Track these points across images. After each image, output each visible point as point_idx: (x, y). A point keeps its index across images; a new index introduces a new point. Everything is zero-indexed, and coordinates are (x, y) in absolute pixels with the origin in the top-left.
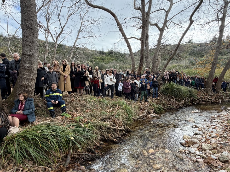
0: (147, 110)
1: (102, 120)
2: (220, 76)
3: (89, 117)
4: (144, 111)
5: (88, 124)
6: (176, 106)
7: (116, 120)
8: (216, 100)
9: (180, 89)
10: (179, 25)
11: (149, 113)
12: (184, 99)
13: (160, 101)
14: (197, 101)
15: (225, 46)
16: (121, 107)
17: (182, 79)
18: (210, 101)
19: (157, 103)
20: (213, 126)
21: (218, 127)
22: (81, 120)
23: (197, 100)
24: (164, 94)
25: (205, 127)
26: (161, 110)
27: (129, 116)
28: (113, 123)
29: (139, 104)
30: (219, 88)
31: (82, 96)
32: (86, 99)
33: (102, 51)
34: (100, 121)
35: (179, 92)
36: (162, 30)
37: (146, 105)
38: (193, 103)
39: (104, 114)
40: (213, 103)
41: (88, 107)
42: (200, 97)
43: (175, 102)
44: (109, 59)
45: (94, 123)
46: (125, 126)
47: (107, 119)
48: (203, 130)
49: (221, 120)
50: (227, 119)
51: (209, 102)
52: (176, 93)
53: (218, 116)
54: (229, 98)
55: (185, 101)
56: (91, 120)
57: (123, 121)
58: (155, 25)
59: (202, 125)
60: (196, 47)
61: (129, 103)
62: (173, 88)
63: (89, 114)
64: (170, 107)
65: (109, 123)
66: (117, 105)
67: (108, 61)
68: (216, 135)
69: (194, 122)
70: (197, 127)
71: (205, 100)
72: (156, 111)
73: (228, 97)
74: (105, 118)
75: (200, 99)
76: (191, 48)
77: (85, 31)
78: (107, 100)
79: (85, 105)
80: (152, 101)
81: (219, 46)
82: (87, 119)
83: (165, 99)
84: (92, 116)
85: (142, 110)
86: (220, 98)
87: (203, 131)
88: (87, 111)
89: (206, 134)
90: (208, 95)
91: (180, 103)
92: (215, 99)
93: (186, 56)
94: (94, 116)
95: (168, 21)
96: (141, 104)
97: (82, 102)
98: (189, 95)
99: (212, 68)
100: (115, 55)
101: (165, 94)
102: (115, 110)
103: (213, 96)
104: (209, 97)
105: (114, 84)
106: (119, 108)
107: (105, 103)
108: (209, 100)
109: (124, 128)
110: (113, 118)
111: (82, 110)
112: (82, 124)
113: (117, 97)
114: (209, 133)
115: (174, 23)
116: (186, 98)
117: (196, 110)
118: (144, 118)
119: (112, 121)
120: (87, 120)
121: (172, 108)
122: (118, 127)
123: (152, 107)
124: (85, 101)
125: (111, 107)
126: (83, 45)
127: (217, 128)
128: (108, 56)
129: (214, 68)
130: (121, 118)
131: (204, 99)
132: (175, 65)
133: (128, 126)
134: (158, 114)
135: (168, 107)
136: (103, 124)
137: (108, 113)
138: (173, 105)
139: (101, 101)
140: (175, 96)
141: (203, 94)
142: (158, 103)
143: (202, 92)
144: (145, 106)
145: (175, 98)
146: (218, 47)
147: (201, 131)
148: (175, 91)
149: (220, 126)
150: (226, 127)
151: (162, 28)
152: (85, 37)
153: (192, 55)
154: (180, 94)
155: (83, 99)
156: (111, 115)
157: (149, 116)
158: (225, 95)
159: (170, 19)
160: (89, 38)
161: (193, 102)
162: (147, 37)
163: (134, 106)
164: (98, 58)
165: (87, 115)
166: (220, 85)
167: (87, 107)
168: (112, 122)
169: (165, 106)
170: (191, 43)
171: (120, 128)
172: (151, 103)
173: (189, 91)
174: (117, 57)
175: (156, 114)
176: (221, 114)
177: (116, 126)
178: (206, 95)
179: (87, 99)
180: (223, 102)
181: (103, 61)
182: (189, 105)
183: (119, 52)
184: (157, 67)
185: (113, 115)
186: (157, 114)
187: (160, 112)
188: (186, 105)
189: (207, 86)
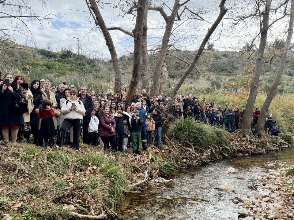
0: (147, 171)
1: (57, 201)
2: (263, 108)
3: (24, 195)
4: (142, 173)
5: (22, 212)
6: (197, 162)
7: (89, 198)
8: (259, 150)
9: (202, 129)
10: (198, 16)
11: (151, 177)
12: (209, 148)
13: (169, 152)
14: (230, 151)
15: (269, 59)
16: (97, 168)
17: (204, 111)
18: (250, 151)
19: (163, 157)
20: (266, 196)
21: (274, 198)
22: (4, 206)
23: (230, 149)
24: (174, 139)
25: (255, 201)
26: (172, 170)
27: (116, 186)
28: (83, 207)
29: (131, 159)
30: (262, 129)
31: (6, 146)
32: (16, 152)
33: (47, 50)
34: (51, 205)
35: (201, 135)
36: (170, 21)
37: (145, 162)
38: (223, 156)
39: (61, 185)
40: (254, 155)
41: (21, 172)
42: (233, 145)
43: (195, 154)
44: (62, 68)
45: (38, 210)
46: (108, 209)
47: (67, 197)
48: (252, 206)
49: (275, 184)
50: (283, 183)
51: (248, 152)
52: (196, 137)
53: (267, 178)
54: (276, 146)
55: (212, 153)
56: (29, 204)
57: (104, 199)
58: (158, 10)
59: (248, 197)
60: (220, 59)
61: (113, 157)
62: (190, 128)
63: (24, 188)
64: (186, 163)
65: (72, 207)
66: (90, 164)
67: (60, 71)
68: (276, 214)
69: (234, 191)
70: (240, 201)
71: (242, 148)
72: (163, 173)
73: (275, 143)
74: (63, 196)
75: (234, 147)
76: (212, 59)
77: (11, 4)
78: (67, 152)
79: (15, 166)
80: (156, 153)
81: (260, 58)
82: (20, 201)
83: (176, 148)
84: (31, 191)
85: (138, 172)
86: (263, 144)
87: (252, 208)
88: (20, 180)
89: (258, 213)
90: (246, 140)
91: (203, 155)
92: (257, 148)
93: (204, 73)
94: (37, 193)
95: (181, 5)
96: (136, 159)
97: (6, 160)
98: (217, 141)
99: (251, 95)
100: (76, 60)
101: (177, 139)
102: (85, 176)
103: (253, 143)
104: (248, 144)
105: (81, 117)
106: (93, 169)
107: (63, 161)
108: (248, 149)
109: (105, 216)
110: (81, 193)
111: (7, 181)
112: (6, 214)
113: (86, 145)
114: (263, 211)
115: (190, 11)
116: (212, 146)
117: (232, 168)
118: (142, 188)
119: (79, 201)
120: (19, 205)
121: (191, 165)
122: (93, 214)
123: (156, 165)
124: (15, 157)
125: (75, 169)
126: (7, 32)
127: (273, 201)
128: (60, 61)
129: (254, 94)
130: (98, 192)
131: (240, 148)
132: (189, 86)
133: (112, 209)
134: (167, 179)
135: (183, 163)
136: (58, 210)
137: (70, 183)
138: (191, 159)
139: (52, 157)
140: (195, 142)
141: (239, 139)
142: (166, 156)
143: (236, 135)
144: (143, 163)
145: (194, 146)
146: (259, 60)
147: (249, 208)
148: (194, 133)
149: (278, 196)
150: (287, 197)
151: (170, 17)
152: (12, 16)
153: (214, 72)
154: (202, 138)
155: (10, 152)
156: (78, 188)
157: (151, 183)
158: (270, 140)
159: (184, 2)
160: (21, 18)
161: (224, 154)
162: (145, 30)
163: (123, 164)
164: (39, 65)
165: (18, 192)
166: (262, 123)
167: (18, 172)
168: (79, 203)
169: (178, 161)
170: (213, 51)
171: (98, 215)
172: (154, 157)
173: (217, 133)
174: (79, 64)
175: (163, 179)
176: (271, 174)
177: (89, 211)
178: (243, 141)
179: (20, 153)
180: (268, 151)
181: (50, 71)
182: (218, 160)
183: (84, 56)
184: (160, 88)
185: (83, 188)
186: (164, 177)
187: (170, 173)
188: (213, 160)
189: (243, 125)
